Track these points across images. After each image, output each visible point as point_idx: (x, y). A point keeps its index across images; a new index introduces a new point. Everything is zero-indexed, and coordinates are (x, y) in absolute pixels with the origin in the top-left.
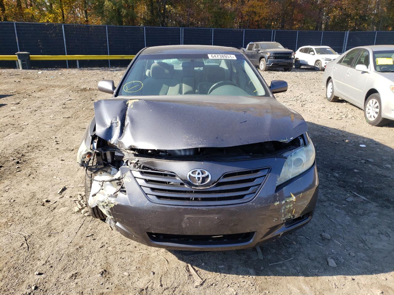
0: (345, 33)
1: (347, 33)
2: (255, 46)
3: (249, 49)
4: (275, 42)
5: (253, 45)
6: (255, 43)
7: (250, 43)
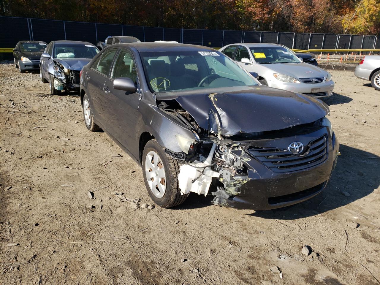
0: (180, 30)
1: (182, 30)
2: (114, 40)
3: (108, 43)
4: (133, 37)
5: (113, 39)
6: (114, 38)
7: (108, 37)
